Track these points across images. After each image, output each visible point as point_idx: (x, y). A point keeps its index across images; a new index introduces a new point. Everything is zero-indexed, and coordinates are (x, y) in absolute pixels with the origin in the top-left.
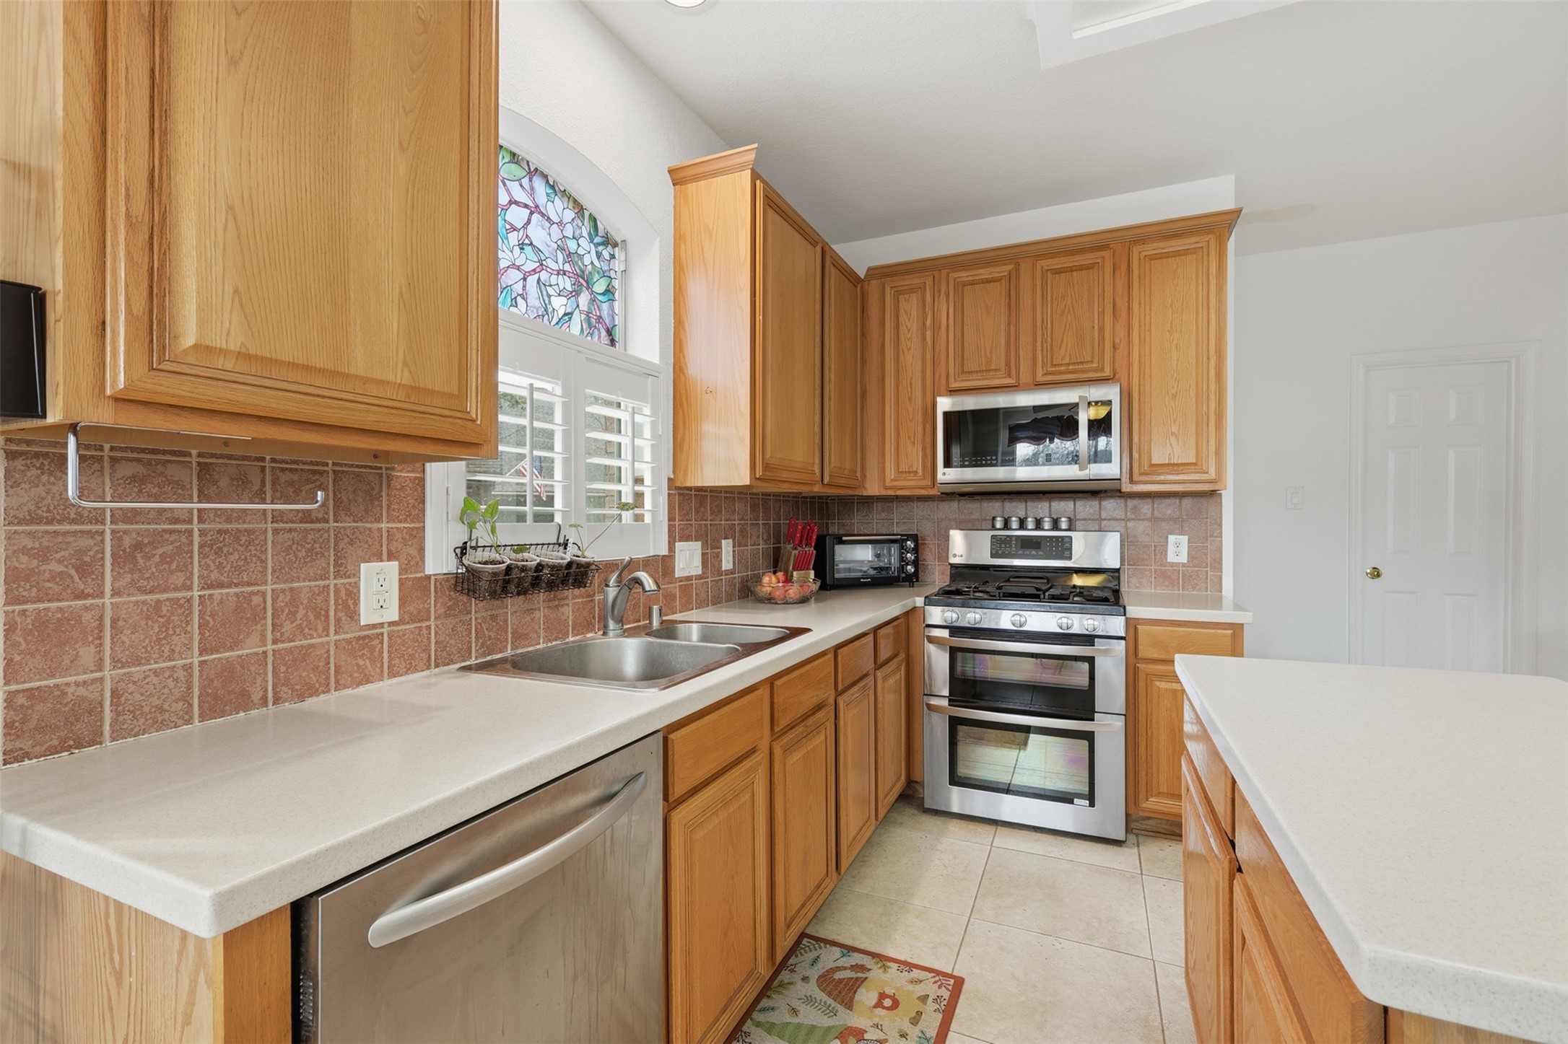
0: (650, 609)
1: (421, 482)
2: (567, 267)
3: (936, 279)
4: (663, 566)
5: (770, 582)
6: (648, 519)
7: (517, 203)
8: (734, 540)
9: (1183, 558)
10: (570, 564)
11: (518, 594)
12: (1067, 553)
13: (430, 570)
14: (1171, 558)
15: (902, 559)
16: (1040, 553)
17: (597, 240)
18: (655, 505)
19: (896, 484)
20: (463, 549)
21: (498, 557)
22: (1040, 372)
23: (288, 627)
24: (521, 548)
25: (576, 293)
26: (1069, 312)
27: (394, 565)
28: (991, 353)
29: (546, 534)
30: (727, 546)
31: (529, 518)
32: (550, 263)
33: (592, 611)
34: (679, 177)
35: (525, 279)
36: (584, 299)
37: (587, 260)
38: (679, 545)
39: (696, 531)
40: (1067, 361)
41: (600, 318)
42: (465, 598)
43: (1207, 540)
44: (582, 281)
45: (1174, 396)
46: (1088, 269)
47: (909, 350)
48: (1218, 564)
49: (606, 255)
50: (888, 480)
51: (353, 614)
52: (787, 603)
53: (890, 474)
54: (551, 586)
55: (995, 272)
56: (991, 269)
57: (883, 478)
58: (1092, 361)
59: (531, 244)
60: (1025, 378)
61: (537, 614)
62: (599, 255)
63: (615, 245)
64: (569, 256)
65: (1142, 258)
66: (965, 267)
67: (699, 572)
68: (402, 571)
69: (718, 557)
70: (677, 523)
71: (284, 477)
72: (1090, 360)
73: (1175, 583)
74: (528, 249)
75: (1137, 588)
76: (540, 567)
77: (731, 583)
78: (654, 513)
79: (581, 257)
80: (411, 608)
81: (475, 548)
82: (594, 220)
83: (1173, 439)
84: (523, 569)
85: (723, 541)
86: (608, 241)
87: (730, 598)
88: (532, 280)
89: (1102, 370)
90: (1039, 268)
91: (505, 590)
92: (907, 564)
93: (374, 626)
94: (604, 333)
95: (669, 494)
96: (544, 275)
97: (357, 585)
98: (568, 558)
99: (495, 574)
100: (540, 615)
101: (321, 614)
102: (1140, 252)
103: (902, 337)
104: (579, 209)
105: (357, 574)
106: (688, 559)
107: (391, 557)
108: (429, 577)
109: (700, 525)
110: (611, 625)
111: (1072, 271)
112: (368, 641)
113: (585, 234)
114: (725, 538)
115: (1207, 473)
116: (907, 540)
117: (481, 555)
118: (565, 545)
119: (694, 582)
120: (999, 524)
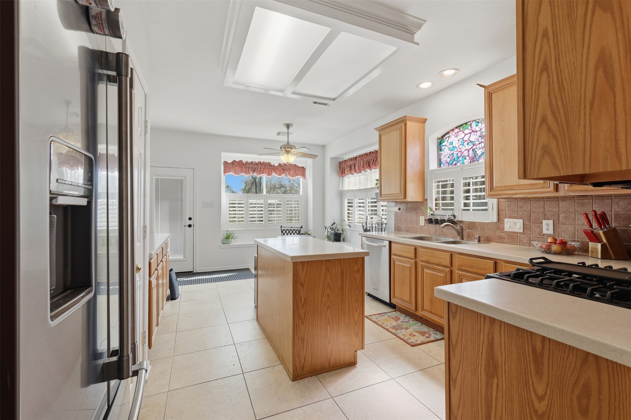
4: (496, 226)
23: (413, 224)
27: (424, 217)
32: (477, 143)
38: (507, 220)
39: (520, 215)
51: (419, 224)
67: (520, 231)
70: (507, 212)
74: (470, 143)
88: (470, 150)
93: (421, 226)
95: (499, 202)
97: (419, 219)
101: (416, 222)
109: (523, 213)
119: (518, 235)
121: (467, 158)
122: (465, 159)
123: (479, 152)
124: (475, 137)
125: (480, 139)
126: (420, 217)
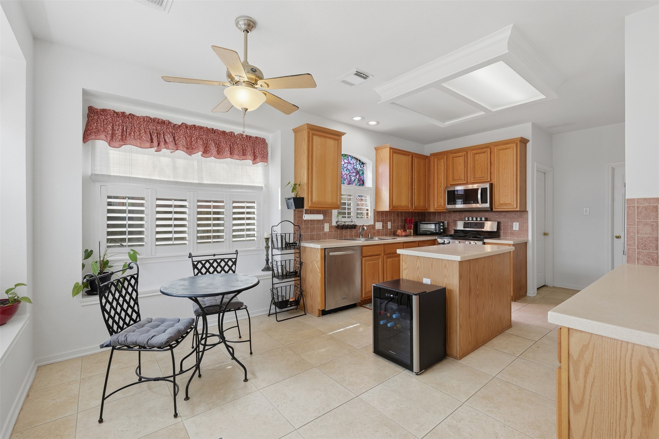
0: (369, 234)
1: (332, 212)
2: (355, 171)
3: (447, 156)
4: (373, 226)
5: (399, 232)
6: (369, 218)
7: (346, 163)
8: (391, 222)
9: (518, 229)
10: (353, 225)
11: (345, 229)
12: (483, 227)
13: (333, 225)
14: (514, 229)
15: (439, 228)
16: (476, 227)
17: (361, 164)
18: (371, 214)
19: (437, 209)
20: (337, 222)
21: (342, 223)
22: (472, 180)
23: (317, 231)
24: (345, 222)
25: (356, 175)
26: (479, 164)
27: (328, 224)
28: (460, 175)
29: (349, 220)
30: (389, 224)
31: (347, 217)
32: (352, 172)
33: (358, 234)
34: (376, 149)
35: (347, 176)
36: (358, 176)
37: (358, 169)
38: (376, 223)
39: (381, 220)
40: (479, 177)
41: (361, 179)
42: (337, 229)
43: (524, 224)
44: (358, 173)
45: (505, 186)
46: (484, 153)
47: (440, 174)
48: (527, 230)
49: (362, 166)
50: (435, 207)
51: (324, 230)
52: (402, 236)
53: (436, 206)
54: (350, 228)
55: (461, 154)
56: (460, 153)
57: (434, 207)
58: (485, 177)
59: (348, 169)
60: (469, 181)
61: (348, 233)
62: (361, 167)
63: (364, 164)
64: (355, 169)
65: (497, 150)
66: (455, 153)
67: (382, 228)
68: (329, 225)
69: (387, 226)
70: (376, 218)
71: (317, 212)
72: (484, 176)
73: (516, 236)
74: (348, 170)
75: (505, 237)
76: (348, 225)
77: (391, 232)
78: (370, 216)
79: (357, 168)
80: (330, 230)
81: (339, 222)
82: (360, 161)
83: (505, 197)
84: (345, 225)
85: (388, 222)
86: (363, 163)
87: (390, 235)
88: (348, 175)
89: (487, 179)
90: (472, 153)
91: (343, 229)
92: (441, 229)
93: (326, 232)
94: (362, 181)
95: (374, 213)
96: (350, 174)
97: (324, 226)
98: (353, 224)
99: (341, 226)
100: (349, 233)
101: (320, 229)
102: (497, 148)
103: (439, 171)
104: (357, 159)
105: (324, 225)
106: (379, 226)
107: (328, 223)
108: (332, 226)
109: (382, 219)
110: (361, 236)
111: (480, 153)
112: (325, 234)
113: (358, 164)
114: (389, 222)
115: (513, 206)
116: (441, 223)
117: (340, 223)
118: (352, 222)
119: (380, 230)
120: (466, 219)
121: (346, 180)
122: (345, 180)
123: (353, 178)
124: (350, 166)
125: (353, 169)
126: (325, 224)
